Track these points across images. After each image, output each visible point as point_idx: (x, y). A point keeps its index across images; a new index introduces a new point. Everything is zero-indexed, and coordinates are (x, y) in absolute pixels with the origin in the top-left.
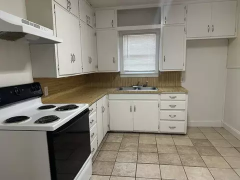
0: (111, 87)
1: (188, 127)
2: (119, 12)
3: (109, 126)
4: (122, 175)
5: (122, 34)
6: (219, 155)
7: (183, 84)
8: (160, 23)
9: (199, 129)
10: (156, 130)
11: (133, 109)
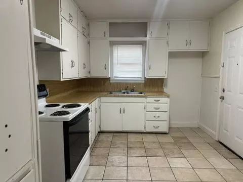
0: (102, 91)
1: (169, 128)
2: (111, 24)
3: (100, 127)
4: (115, 165)
5: (113, 44)
6: (195, 148)
7: (165, 90)
8: (146, 37)
9: (179, 129)
10: (142, 130)
11: (122, 111)
